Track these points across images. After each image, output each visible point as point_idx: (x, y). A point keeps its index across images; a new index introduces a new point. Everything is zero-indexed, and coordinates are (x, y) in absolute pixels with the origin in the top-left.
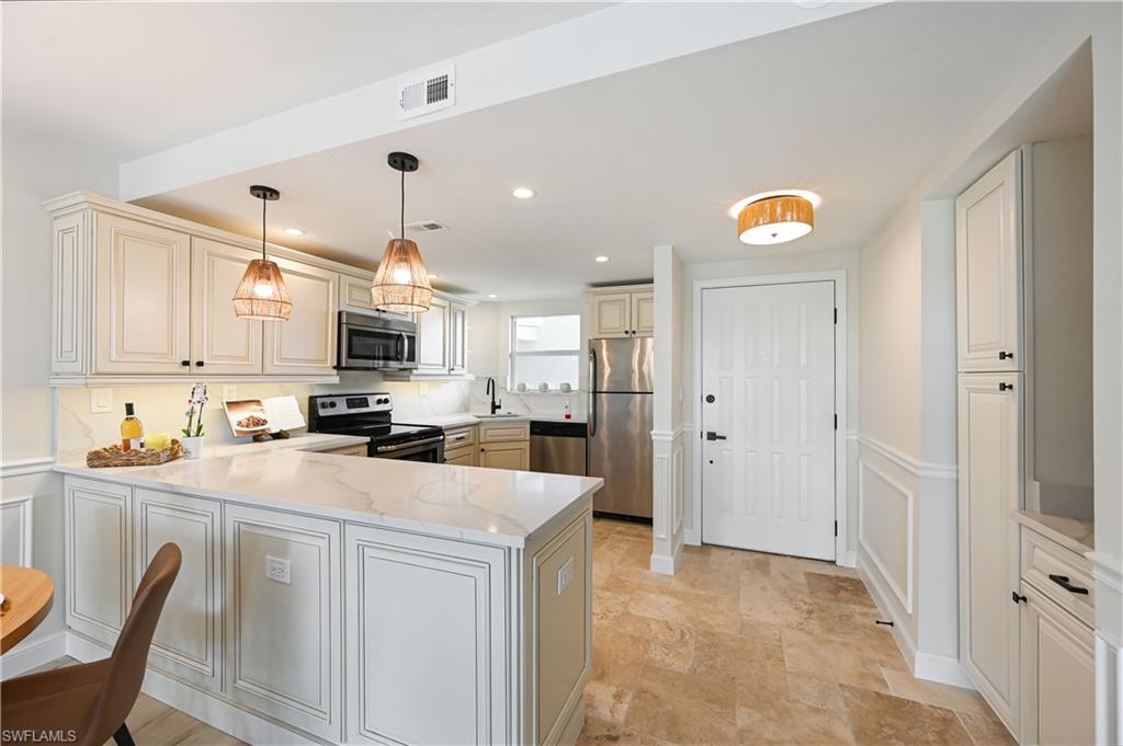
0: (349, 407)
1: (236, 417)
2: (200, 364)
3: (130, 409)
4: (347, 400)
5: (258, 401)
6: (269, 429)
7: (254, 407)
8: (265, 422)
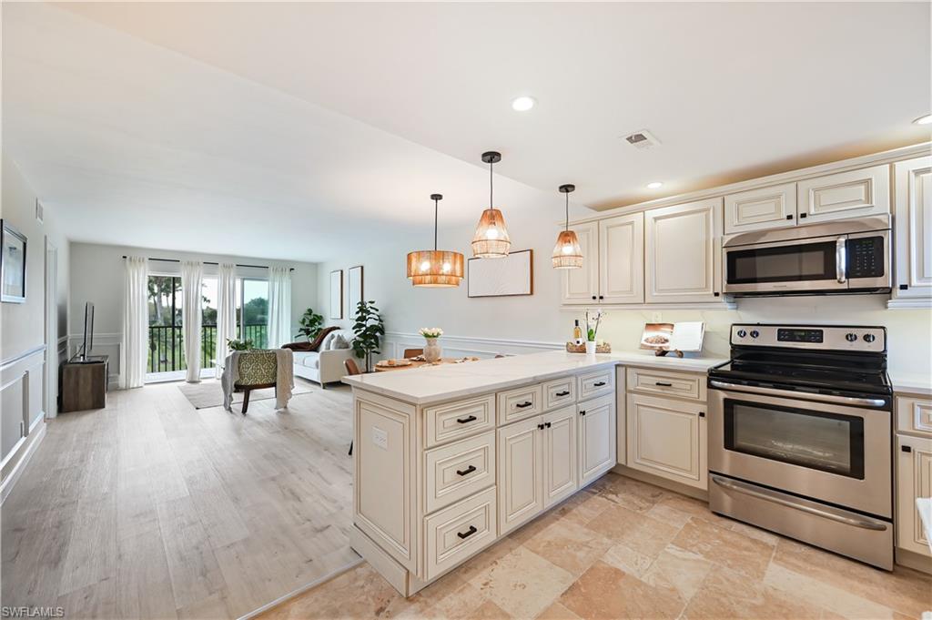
0: (779, 340)
1: (652, 334)
2: (601, 298)
3: (577, 322)
4: (779, 330)
5: (673, 325)
6: (668, 347)
7: (669, 330)
8: (667, 341)
